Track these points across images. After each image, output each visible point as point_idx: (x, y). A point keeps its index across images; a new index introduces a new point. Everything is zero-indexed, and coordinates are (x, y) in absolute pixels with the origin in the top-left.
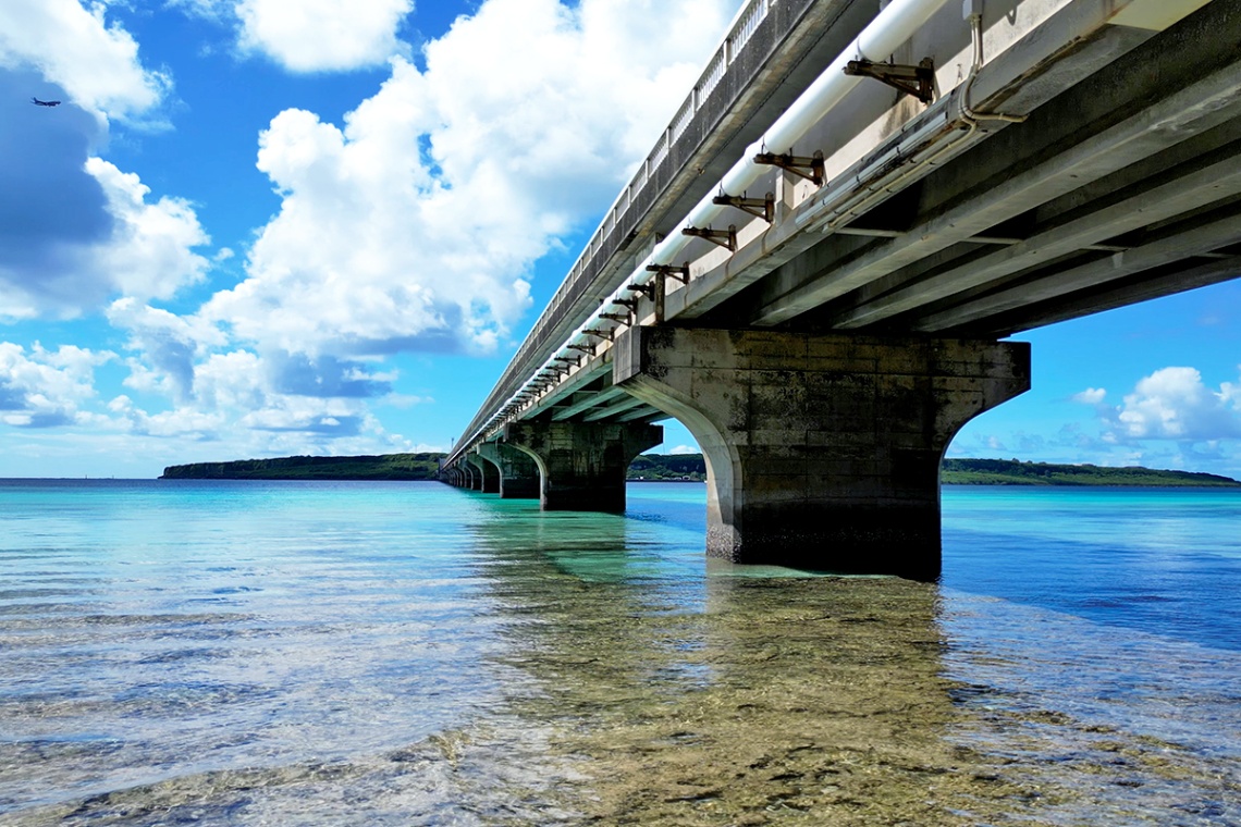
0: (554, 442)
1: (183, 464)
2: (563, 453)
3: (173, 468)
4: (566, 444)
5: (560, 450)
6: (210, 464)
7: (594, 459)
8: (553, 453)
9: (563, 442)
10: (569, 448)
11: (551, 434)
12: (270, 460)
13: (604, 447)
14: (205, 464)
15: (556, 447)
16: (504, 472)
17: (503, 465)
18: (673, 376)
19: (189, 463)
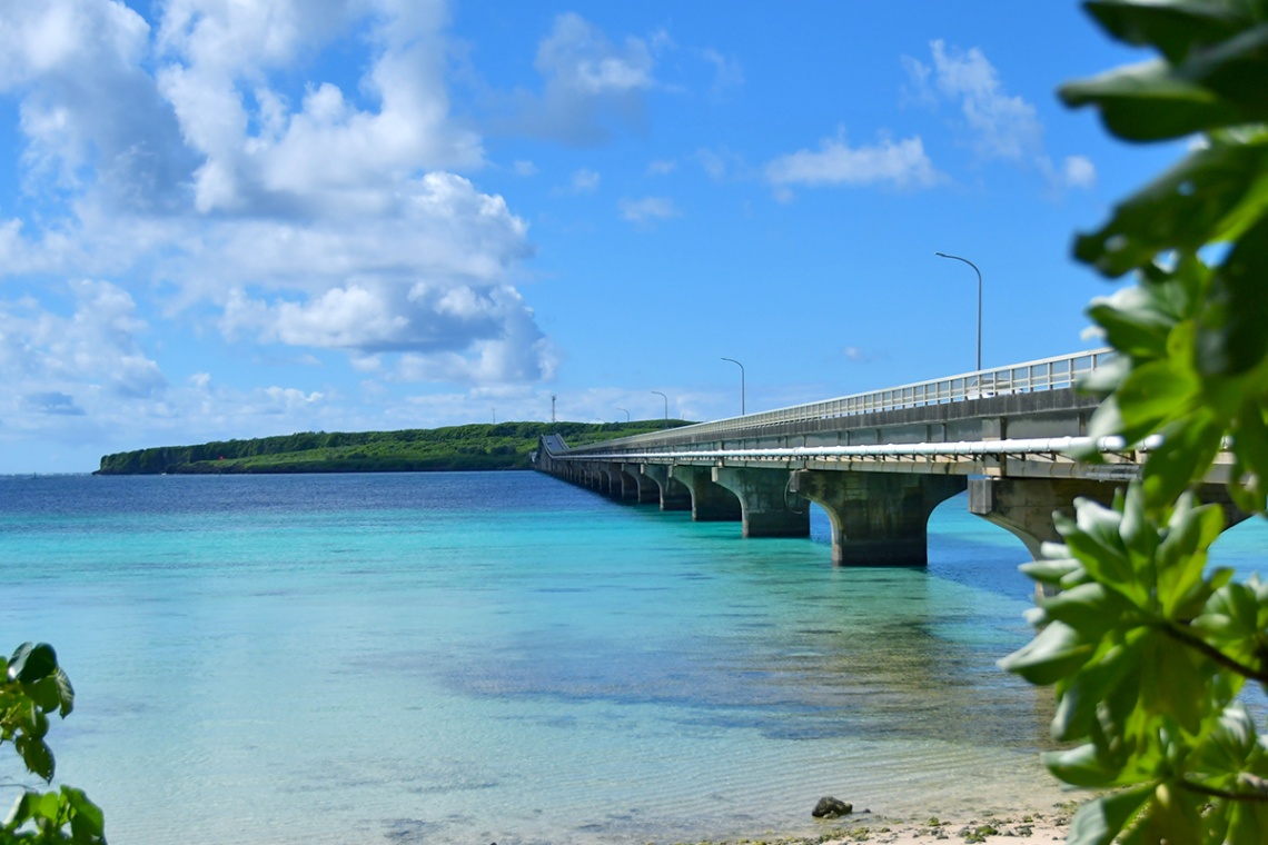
0: (848, 492)
1: (128, 451)
2: (859, 504)
3: (113, 457)
4: (861, 494)
5: (854, 501)
6: (170, 450)
7: (891, 509)
8: (847, 504)
9: (856, 492)
10: (864, 498)
11: (845, 484)
12: (262, 440)
13: (902, 495)
14: (162, 450)
15: (851, 498)
16: (749, 504)
17: (747, 496)
18: (1014, 513)
19: (137, 449)
